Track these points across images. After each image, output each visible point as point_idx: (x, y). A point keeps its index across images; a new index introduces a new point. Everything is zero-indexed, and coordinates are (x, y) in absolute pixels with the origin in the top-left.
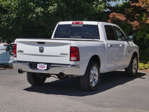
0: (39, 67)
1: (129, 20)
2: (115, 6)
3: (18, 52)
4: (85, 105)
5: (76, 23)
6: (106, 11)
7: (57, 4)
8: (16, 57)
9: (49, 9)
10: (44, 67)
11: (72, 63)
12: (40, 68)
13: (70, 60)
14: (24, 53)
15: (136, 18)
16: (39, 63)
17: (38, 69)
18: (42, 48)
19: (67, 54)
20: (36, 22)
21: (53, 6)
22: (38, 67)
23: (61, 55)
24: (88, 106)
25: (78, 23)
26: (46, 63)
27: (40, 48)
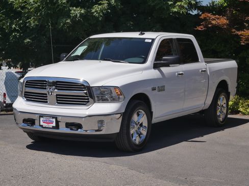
1: (234, 28)
2: (209, 5)
4: (159, 181)
6: (194, 14)
7: (107, 2)
9: (93, 11)
15: (247, 25)
20: (71, 33)
21: (100, 4)
24: (165, 182)
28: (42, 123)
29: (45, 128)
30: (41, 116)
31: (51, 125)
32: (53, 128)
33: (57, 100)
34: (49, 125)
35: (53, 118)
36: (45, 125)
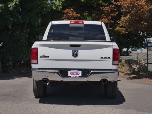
0: (71, 74)
3: (40, 58)
5: (75, 23)
8: (37, 64)
10: (79, 74)
11: (115, 67)
12: (72, 76)
13: (113, 65)
14: (50, 58)
16: (70, 70)
17: (70, 77)
18: (76, 52)
19: (109, 58)
22: (69, 75)
23: (102, 59)
25: (78, 23)
26: (80, 70)
27: (74, 52)
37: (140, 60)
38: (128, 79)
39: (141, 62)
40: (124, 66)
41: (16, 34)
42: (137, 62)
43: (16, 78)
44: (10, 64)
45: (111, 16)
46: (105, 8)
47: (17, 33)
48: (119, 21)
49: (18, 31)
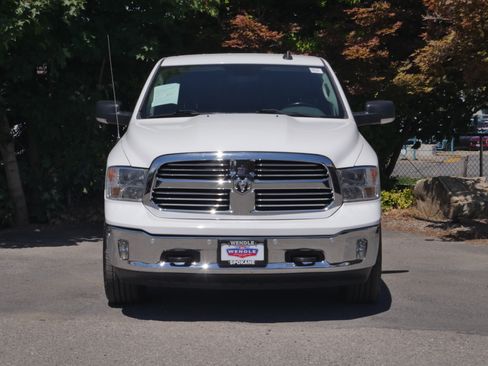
28: (225, 257)
29: (236, 266)
30: (223, 240)
31: (251, 260)
32: (259, 264)
33: (257, 203)
34: (246, 259)
35: (257, 242)
36: (233, 260)
37: (476, 179)
38: (444, 240)
39: (478, 186)
40: (423, 200)
41: (73, 98)
42: (467, 186)
43: (81, 241)
44: (51, 195)
45: (380, 36)
46: (361, 10)
47: (77, 95)
48: (418, 54)
49: (82, 87)
